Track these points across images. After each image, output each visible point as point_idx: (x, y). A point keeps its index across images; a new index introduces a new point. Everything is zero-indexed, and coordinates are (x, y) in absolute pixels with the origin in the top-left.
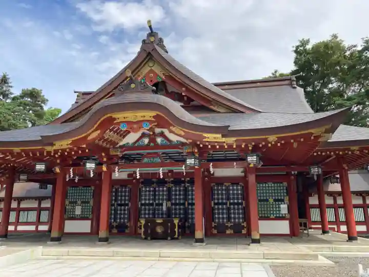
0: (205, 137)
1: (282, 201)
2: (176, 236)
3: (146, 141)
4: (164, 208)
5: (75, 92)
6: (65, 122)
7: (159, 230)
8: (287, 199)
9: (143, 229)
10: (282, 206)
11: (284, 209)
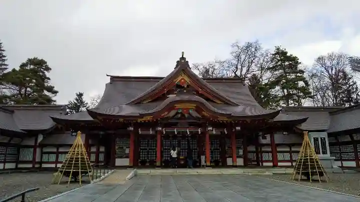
3: (179, 116)
5: (107, 75)
7: (182, 162)
8: (242, 147)
10: (240, 150)
11: (241, 152)
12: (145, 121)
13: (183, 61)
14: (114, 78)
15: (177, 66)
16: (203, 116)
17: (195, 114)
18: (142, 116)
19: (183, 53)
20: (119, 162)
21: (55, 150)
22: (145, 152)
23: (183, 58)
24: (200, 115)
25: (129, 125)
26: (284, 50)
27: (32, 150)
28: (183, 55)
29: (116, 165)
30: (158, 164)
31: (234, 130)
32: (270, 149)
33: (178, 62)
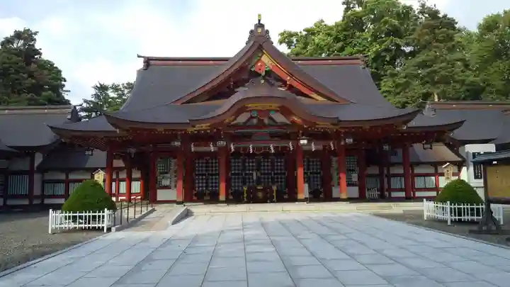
0: (318, 124)
1: (353, 170)
2: (275, 199)
3: (255, 121)
4: (255, 178)
5: (139, 56)
6: (188, 102)
7: (260, 195)
8: (357, 169)
9: (245, 195)
10: (353, 175)
11: (355, 177)
12: (199, 131)
13: (260, 30)
14: (148, 61)
15: (250, 39)
16: (293, 122)
17: (280, 118)
18: (193, 123)
19: (259, 15)
20: (161, 195)
21: (63, 177)
22: (202, 179)
23: (260, 25)
24: (288, 120)
25: (175, 137)
26: (433, 6)
27: (27, 178)
28: (259, 21)
29: (158, 199)
30: (222, 197)
31: (342, 143)
32: (401, 171)
33: (251, 32)
